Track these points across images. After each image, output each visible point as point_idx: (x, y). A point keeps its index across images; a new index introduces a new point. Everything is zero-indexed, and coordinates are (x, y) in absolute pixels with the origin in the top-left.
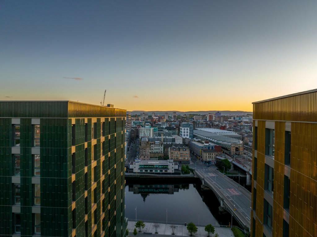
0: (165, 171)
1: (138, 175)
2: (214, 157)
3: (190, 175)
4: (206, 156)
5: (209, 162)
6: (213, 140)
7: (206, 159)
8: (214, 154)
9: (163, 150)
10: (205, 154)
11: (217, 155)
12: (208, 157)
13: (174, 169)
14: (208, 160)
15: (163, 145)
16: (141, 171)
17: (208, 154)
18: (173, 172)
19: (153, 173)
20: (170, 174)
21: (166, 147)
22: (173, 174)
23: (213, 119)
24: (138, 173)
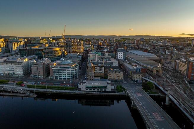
0: (104, 90)
1: (84, 93)
2: (140, 77)
3: (123, 93)
4: (135, 77)
5: (137, 81)
6: (140, 63)
7: (135, 79)
8: (140, 75)
9: (104, 71)
10: (134, 75)
11: (143, 76)
12: (136, 77)
13: (111, 89)
14: (136, 79)
15: (104, 67)
16: (87, 90)
17: (136, 75)
18: (110, 91)
19: (96, 92)
20: (108, 92)
21: (106, 68)
22: (110, 92)
23: (139, 43)
24: (85, 91)
